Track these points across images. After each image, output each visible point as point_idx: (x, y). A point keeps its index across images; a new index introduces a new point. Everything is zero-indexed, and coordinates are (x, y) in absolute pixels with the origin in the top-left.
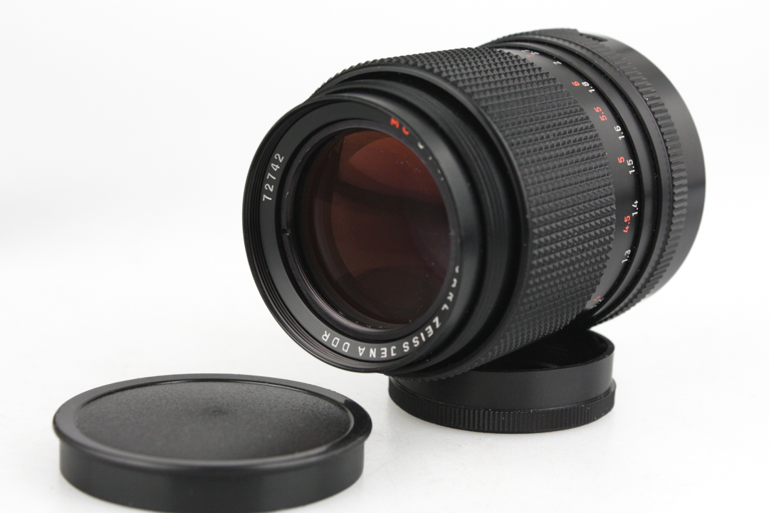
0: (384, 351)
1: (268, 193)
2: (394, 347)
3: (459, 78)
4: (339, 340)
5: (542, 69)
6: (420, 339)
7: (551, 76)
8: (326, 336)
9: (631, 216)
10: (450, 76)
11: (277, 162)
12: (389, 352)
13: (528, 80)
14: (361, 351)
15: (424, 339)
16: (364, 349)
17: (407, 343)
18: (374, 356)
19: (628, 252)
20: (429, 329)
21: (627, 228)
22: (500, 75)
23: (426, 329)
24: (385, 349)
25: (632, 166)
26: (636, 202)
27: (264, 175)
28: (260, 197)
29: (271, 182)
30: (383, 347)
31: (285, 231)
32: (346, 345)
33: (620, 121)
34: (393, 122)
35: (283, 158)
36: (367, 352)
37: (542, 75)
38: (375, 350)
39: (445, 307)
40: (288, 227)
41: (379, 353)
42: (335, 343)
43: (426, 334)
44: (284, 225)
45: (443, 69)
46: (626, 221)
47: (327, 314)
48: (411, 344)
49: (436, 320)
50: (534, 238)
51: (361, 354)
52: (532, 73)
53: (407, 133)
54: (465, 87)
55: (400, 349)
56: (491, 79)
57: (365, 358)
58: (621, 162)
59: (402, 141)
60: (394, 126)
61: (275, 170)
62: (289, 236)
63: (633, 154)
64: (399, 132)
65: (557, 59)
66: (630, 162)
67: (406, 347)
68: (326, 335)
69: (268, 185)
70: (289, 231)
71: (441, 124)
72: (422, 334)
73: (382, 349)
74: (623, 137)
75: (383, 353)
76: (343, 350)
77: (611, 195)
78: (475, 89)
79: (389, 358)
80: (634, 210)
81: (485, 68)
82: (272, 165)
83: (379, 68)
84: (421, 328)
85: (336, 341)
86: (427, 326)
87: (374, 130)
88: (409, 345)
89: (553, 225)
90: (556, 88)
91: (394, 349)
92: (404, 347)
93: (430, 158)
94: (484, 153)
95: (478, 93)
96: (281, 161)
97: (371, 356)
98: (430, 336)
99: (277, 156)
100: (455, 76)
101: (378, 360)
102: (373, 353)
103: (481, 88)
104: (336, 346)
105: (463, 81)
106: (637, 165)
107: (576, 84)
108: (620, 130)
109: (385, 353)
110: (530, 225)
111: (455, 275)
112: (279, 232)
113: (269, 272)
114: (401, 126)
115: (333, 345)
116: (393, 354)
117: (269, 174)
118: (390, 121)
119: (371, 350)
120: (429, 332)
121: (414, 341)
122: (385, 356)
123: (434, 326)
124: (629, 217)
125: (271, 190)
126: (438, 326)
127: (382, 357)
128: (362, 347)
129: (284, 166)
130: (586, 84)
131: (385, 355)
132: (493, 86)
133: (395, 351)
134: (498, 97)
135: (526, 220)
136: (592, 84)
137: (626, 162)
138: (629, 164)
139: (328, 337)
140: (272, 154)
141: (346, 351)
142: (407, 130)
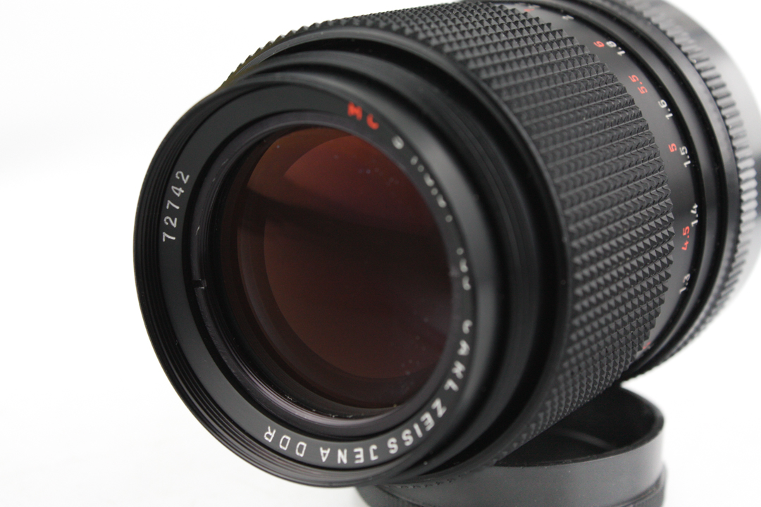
0: (359, 453)
1: (170, 230)
2: (374, 447)
3: (443, 40)
4: (289, 438)
5: (552, 26)
6: (414, 433)
7: (565, 35)
8: (269, 435)
9: (690, 226)
10: (430, 38)
11: (179, 183)
12: (367, 455)
13: (538, 41)
14: (324, 454)
15: (419, 433)
16: (328, 451)
17: (393, 440)
18: (345, 461)
19: (687, 277)
20: (427, 418)
21: (686, 243)
22: (498, 35)
23: (423, 418)
24: (360, 450)
25: (686, 155)
26: (695, 206)
27: (163, 203)
28: (159, 236)
29: (172, 213)
30: (357, 447)
31: (199, 284)
32: (301, 447)
33: (663, 93)
34: (353, 110)
35: (188, 177)
36: (333, 455)
37: (554, 33)
38: (345, 451)
39: (451, 384)
40: (202, 278)
41: (351, 456)
42: (284, 444)
43: (422, 426)
44: (196, 274)
45: (417, 29)
46: (685, 234)
47: (268, 401)
48: (400, 442)
49: (437, 404)
50: (575, 271)
51: (324, 459)
52: (540, 31)
53: (374, 126)
54: (455, 53)
55: (383, 449)
56: (488, 41)
57: (331, 465)
58: (672, 151)
59: (368, 139)
60: (354, 117)
61: (178, 195)
62: (204, 291)
63: (686, 139)
64: (362, 125)
65: (566, 13)
66: (684, 151)
67: (393, 446)
68: (269, 433)
69: (168, 218)
70: (205, 283)
71: (426, 109)
72: (416, 427)
73: (356, 450)
74: (671, 115)
75: (357, 456)
76: (298, 453)
77: (666, 198)
78: (468, 55)
79: (368, 464)
80: (693, 218)
81: (475, 26)
82: (173, 187)
83: (323, 35)
84: (414, 416)
85: (285, 440)
86: (423, 414)
87: (322, 127)
88: (397, 443)
89: (599, 249)
90: (576, 49)
91: (374, 450)
92: (390, 445)
93: (414, 161)
94: (494, 148)
95: (475, 59)
96: (185, 181)
97: (339, 461)
98: (429, 428)
99: (180, 175)
100: (438, 37)
101: (351, 466)
102: (342, 457)
103: (477, 53)
104: (285, 449)
105: (451, 44)
106: (692, 154)
107: (599, 44)
108: (665, 105)
109: (361, 456)
110: (569, 252)
111: (463, 337)
112: (190, 285)
113: (179, 345)
114: (365, 114)
115: (281, 447)
116: (373, 458)
117: (169, 202)
118: (346, 109)
119: (340, 452)
120: (426, 423)
121: (404, 437)
122: (362, 461)
123: (434, 413)
124: (688, 228)
125: (174, 225)
126: (441, 412)
127: (357, 462)
128: (325, 448)
129: (190, 189)
130: (611, 44)
131: (360, 459)
132: (492, 50)
133: (375, 452)
134: (503, 65)
135: (562, 246)
136: (621, 45)
137: (678, 151)
138: (683, 154)
139: (272, 435)
140: (172, 172)
141: (302, 455)
142: (374, 121)
